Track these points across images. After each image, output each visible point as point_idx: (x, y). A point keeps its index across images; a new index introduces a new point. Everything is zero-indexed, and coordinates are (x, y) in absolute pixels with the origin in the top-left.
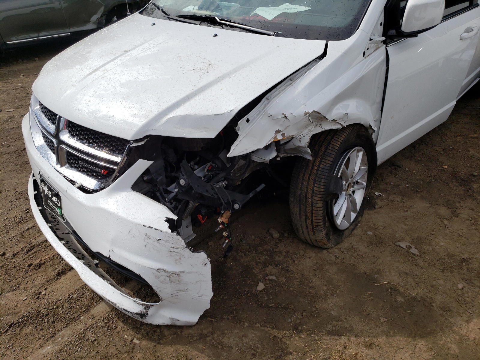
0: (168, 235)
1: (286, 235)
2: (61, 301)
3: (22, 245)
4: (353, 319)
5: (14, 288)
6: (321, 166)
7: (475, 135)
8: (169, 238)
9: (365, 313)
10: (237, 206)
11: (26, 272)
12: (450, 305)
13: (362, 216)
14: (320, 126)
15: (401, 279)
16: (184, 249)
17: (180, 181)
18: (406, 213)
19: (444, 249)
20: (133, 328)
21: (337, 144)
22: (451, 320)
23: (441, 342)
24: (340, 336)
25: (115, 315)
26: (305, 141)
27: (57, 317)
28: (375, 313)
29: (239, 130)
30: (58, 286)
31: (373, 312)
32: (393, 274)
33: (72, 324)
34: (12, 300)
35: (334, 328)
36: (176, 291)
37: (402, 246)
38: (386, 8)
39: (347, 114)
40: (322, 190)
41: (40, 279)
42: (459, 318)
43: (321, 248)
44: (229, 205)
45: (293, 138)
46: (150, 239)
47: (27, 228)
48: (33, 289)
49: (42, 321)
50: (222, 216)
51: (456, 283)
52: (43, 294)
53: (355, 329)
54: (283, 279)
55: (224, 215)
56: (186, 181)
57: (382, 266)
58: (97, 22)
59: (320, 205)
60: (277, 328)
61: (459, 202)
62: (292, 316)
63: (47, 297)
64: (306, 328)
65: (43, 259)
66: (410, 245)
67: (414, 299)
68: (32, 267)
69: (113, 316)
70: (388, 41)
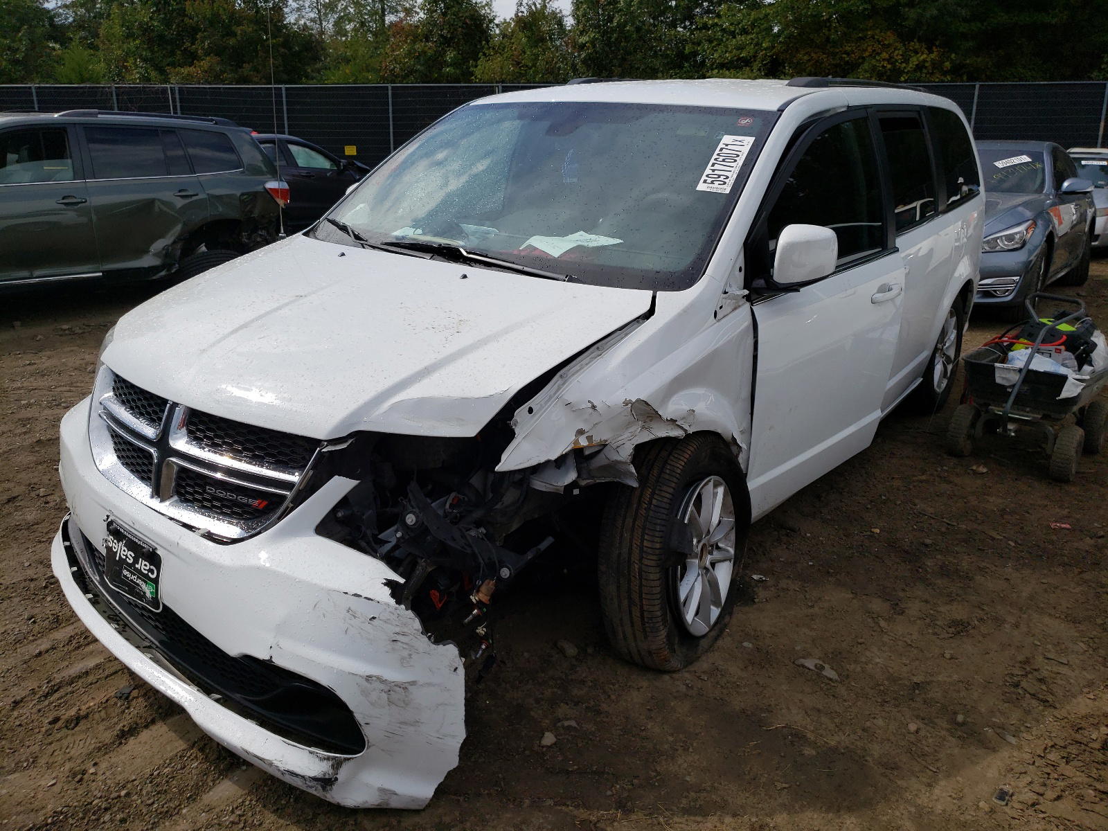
0: (391, 609)
1: (590, 650)
2: (135, 782)
3: (31, 684)
4: (726, 787)
5: (25, 765)
6: (654, 502)
7: (924, 477)
8: (391, 615)
9: (747, 777)
10: (505, 573)
11: (48, 733)
12: (897, 759)
13: (731, 614)
14: (648, 429)
15: (808, 719)
16: (418, 637)
17: (407, 517)
18: (811, 611)
19: (882, 668)
20: (298, 822)
21: (679, 463)
22: (899, 782)
23: (885, 818)
24: (705, 815)
25: (257, 801)
26: (626, 453)
27: (129, 812)
28: (766, 776)
29: (515, 425)
30: (123, 757)
31: (761, 775)
32: (794, 711)
33: (163, 823)
34: (22, 787)
35: (692, 804)
36: (398, 725)
37: (806, 664)
38: (745, 244)
39: (694, 411)
40: (658, 546)
41: (81, 746)
42: (914, 780)
43: (660, 671)
44: (493, 570)
45: (605, 446)
46: (355, 617)
47: (37, 651)
48: (68, 766)
49: (98, 819)
50: (478, 591)
51: (905, 722)
52: (92, 774)
53: (731, 804)
54: (591, 727)
55: (483, 589)
56: (417, 517)
57: (773, 699)
58: (164, 252)
59: (654, 576)
60: (586, 806)
61: (903, 590)
62: (613, 786)
63: (101, 778)
64: (641, 804)
65: (84, 708)
66: (821, 663)
67: (834, 750)
68: (60, 724)
69: (254, 802)
70: (753, 297)
